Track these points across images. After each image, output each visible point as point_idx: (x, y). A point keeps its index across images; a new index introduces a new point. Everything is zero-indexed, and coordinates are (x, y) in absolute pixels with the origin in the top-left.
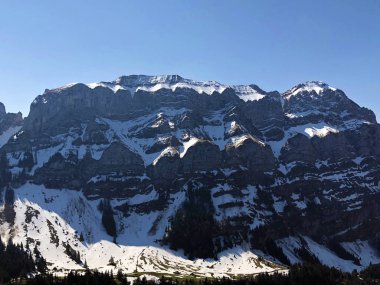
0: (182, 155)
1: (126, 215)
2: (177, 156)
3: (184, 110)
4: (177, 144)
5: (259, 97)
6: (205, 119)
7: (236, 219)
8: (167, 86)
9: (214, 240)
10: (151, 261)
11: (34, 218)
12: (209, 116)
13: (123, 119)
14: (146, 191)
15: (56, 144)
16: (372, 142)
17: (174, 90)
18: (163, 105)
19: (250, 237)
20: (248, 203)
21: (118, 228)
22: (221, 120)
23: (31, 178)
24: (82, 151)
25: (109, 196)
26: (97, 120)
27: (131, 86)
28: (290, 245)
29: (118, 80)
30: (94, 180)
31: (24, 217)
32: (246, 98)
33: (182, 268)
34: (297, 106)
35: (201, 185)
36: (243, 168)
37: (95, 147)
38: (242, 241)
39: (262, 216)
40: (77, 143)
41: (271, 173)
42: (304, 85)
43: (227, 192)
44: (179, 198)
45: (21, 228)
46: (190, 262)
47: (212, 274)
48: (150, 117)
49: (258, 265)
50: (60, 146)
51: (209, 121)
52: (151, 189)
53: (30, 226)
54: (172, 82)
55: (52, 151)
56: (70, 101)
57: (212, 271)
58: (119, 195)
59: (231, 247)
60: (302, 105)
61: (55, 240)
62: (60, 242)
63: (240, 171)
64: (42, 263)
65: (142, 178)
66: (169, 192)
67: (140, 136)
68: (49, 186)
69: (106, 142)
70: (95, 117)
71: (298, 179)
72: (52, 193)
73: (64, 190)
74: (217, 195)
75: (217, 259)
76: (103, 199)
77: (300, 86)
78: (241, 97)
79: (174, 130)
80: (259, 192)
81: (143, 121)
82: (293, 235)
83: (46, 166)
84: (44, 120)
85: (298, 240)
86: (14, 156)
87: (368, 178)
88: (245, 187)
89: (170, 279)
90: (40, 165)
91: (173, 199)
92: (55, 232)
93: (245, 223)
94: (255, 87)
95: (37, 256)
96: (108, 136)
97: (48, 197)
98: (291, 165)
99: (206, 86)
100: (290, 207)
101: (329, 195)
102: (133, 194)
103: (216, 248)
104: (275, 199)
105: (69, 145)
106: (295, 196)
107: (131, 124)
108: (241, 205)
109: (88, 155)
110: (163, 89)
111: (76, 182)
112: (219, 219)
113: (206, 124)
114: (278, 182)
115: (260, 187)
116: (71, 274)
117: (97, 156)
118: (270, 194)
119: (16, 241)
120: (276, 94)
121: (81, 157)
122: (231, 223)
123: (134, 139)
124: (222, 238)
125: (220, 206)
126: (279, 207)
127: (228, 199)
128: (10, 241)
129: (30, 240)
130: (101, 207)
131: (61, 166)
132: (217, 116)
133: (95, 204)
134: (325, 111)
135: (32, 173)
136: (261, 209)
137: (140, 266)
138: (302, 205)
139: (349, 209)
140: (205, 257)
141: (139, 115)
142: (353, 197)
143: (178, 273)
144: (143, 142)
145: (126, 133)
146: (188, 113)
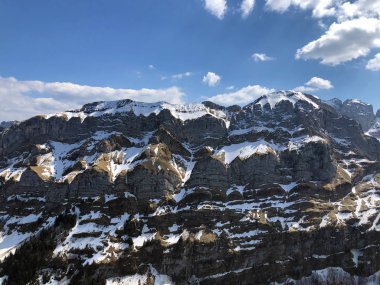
1: (9, 233)
2: (66, 182)
3: (113, 133)
8: (112, 111)
12: (140, 138)
13: (71, 142)
14: (38, 212)
16: (317, 165)
17: (114, 114)
18: (99, 129)
20: (107, 233)
22: (147, 142)
25: (14, 213)
30: (9, 199)
34: (243, 122)
36: (127, 195)
38: (63, 277)
40: (18, 165)
43: (93, 221)
51: (137, 142)
52: (41, 211)
58: (18, 213)
65: (41, 200)
66: (50, 215)
71: (188, 208)
74: (83, 223)
81: (82, 144)
87: (288, 211)
88: (119, 215)
98: (190, 191)
101: (221, 228)
104: (146, 229)
106: (174, 228)
107: (73, 147)
108: (97, 235)
114: (161, 211)
115: (136, 216)
117: (18, 179)
121: (8, 179)
123: (66, 161)
125: (74, 236)
127: (90, 228)
134: (273, 126)
136: (118, 241)
138: (173, 240)
139: (237, 249)
142: (252, 233)
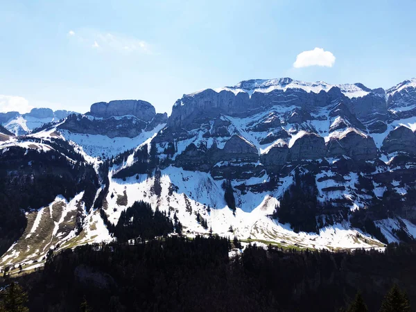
0: (290, 146)
1: (243, 193)
2: (286, 146)
3: (294, 107)
4: (286, 136)
5: (363, 94)
6: (312, 114)
7: (337, 201)
8: (279, 88)
9: (317, 217)
10: (262, 230)
11: (174, 193)
12: (316, 112)
13: (243, 116)
14: (259, 175)
15: (191, 137)
17: (285, 90)
18: (276, 104)
19: (349, 217)
20: (349, 187)
21: (237, 203)
22: (327, 115)
23: (172, 162)
24: (210, 142)
25: (230, 178)
26: (222, 118)
27: (249, 89)
28: (388, 226)
29: (239, 85)
30: (219, 164)
31: (168, 191)
32: (350, 96)
33: (288, 239)
34: (402, 101)
35: (307, 171)
36: (346, 158)
37: (220, 139)
38: (342, 220)
39: (361, 199)
40: (207, 136)
41: (373, 162)
42: (409, 81)
43: (330, 178)
44: (287, 182)
45: (165, 199)
46: (295, 235)
47: (314, 246)
48: (264, 114)
49: (356, 241)
50: (193, 139)
51: (316, 116)
52: (264, 173)
53: (171, 197)
54: (284, 84)
55: (188, 142)
56: (201, 102)
57: (313, 243)
58: (238, 177)
59: (332, 224)
60: (406, 100)
61: (189, 209)
62: (193, 211)
63: (343, 160)
64: (179, 227)
65: (256, 164)
66: (279, 176)
67: (255, 130)
68: (185, 169)
69: (228, 135)
70: (220, 116)
71: (399, 168)
72: (187, 174)
73: (196, 171)
74: (320, 180)
75: (318, 233)
76: (225, 180)
77: (405, 83)
78: (346, 94)
79: (285, 125)
80: (360, 178)
81: (258, 117)
82: (392, 218)
83: (184, 153)
84: (182, 118)
85: (397, 222)
86: (161, 146)
88: (347, 173)
89: (276, 247)
90: (179, 152)
91: (282, 182)
92: (189, 203)
93: (346, 205)
94: (360, 86)
95: (176, 221)
96: (230, 130)
97: (185, 177)
98: (393, 155)
99: (314, 85)
100: (390, 193)
102: (248, 177)
103: (318, 224)
104: (375, 184)
105: (200, 138)
106: (395, 183)
107: (249, 120)
108: (342, 189)
109: (214, 145)
110: (276, 91)
111: (205, 166)
112: (322, 200)
113: (313, 118)
114: (379, 170)
115: (362, 174)
116: (198, 237)
117: (221, 146)
118: (370, 180)
119: (161, 209)
120: (380, 90)
121: (209, 146)
122: (333, 204)
123: (251, 132)
124: (324, 217)
125: (323, 190)
126: (379, 192)
127: (331, 183)
128: (157, 208)
129: (171, 209)
130: (224, 186)
131: (195, 153)
132: (324, 111)
133: (219, 183)
135: (174, 159)
136: (361, 193)
137: (253, 234)
138: (402, 192)
140: (308, 231)
141: (255, 113)
143: (284, 242)
144: (258, 134)
145: (244, 127)
146: (297, 110)
